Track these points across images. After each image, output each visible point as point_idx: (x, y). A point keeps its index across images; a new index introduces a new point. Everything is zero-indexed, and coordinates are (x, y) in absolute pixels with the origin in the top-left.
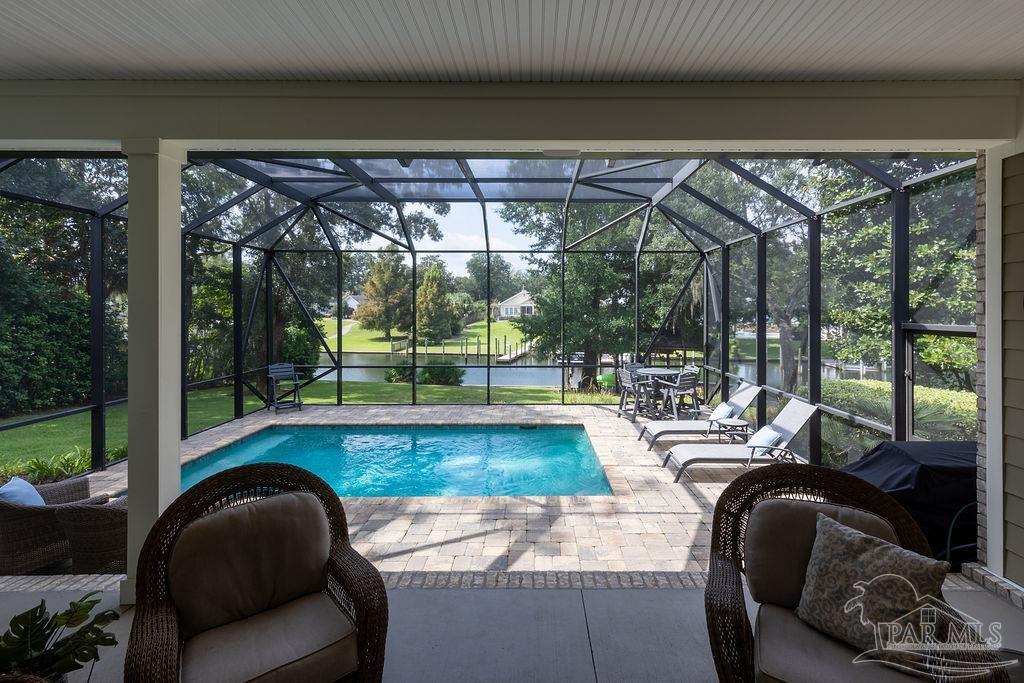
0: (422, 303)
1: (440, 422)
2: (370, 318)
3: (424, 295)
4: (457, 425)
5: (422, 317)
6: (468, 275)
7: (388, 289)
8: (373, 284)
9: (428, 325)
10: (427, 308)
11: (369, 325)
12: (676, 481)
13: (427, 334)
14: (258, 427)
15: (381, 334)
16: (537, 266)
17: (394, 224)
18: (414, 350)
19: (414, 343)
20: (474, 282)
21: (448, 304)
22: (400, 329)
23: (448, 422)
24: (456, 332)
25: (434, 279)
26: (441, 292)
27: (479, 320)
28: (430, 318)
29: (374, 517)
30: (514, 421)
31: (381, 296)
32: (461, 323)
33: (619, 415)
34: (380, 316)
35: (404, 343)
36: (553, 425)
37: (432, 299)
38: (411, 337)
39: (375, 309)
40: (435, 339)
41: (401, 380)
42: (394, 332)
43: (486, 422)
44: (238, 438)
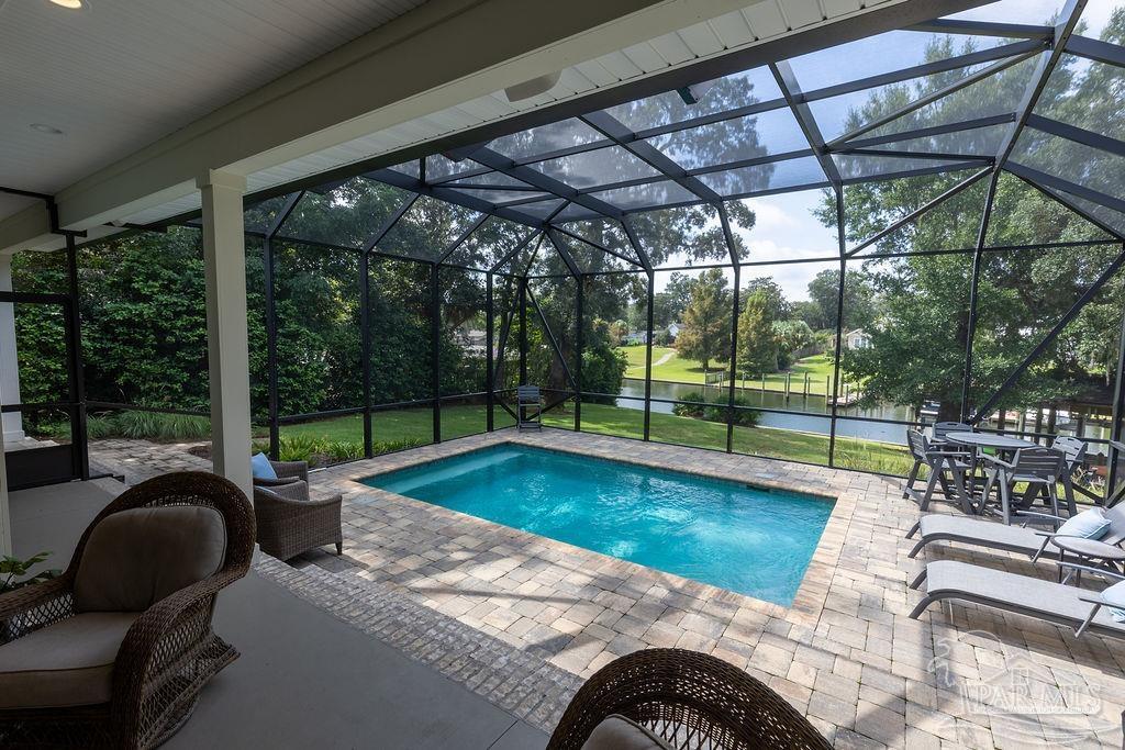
0: (743, 332)
1: (654, 464)
2: (687, 348)
3: (748, 321)
4: (672, 470)
5: (742, 347)
6: (810, 300)
7: (708, 317)
8: (691, 311)
9: (748, 358)
10: (748, 338)
11: (686, 355)
12: (915, 615)
13: (746, 367)
14: (497, 441)
15: (698, 364)
16: (872, 282)
17: (690, 244)
18: (733, 383)
19: (733, 376)
20: (817, 306)
21: (773, 334)
22: (719, 360)
23: (665, 465)
24: (784, 365)
25: (759, 305)
26: (767, 320)
27: (818, 354)
28: (752, 349)
29: (495, 550)
30: (741, 478)
31: (700, 324)
32: (791, 356)
33: (906, 496)
34: (698, 346)
35: (720, 375)
36: (792, 491)
37: (755, 328)
38: (729, 369)
39: (693, 338)
40: (756, 373)
41: (689, 414)
42: (712, 363)
43: (706, 473)
44: (472, 448)
